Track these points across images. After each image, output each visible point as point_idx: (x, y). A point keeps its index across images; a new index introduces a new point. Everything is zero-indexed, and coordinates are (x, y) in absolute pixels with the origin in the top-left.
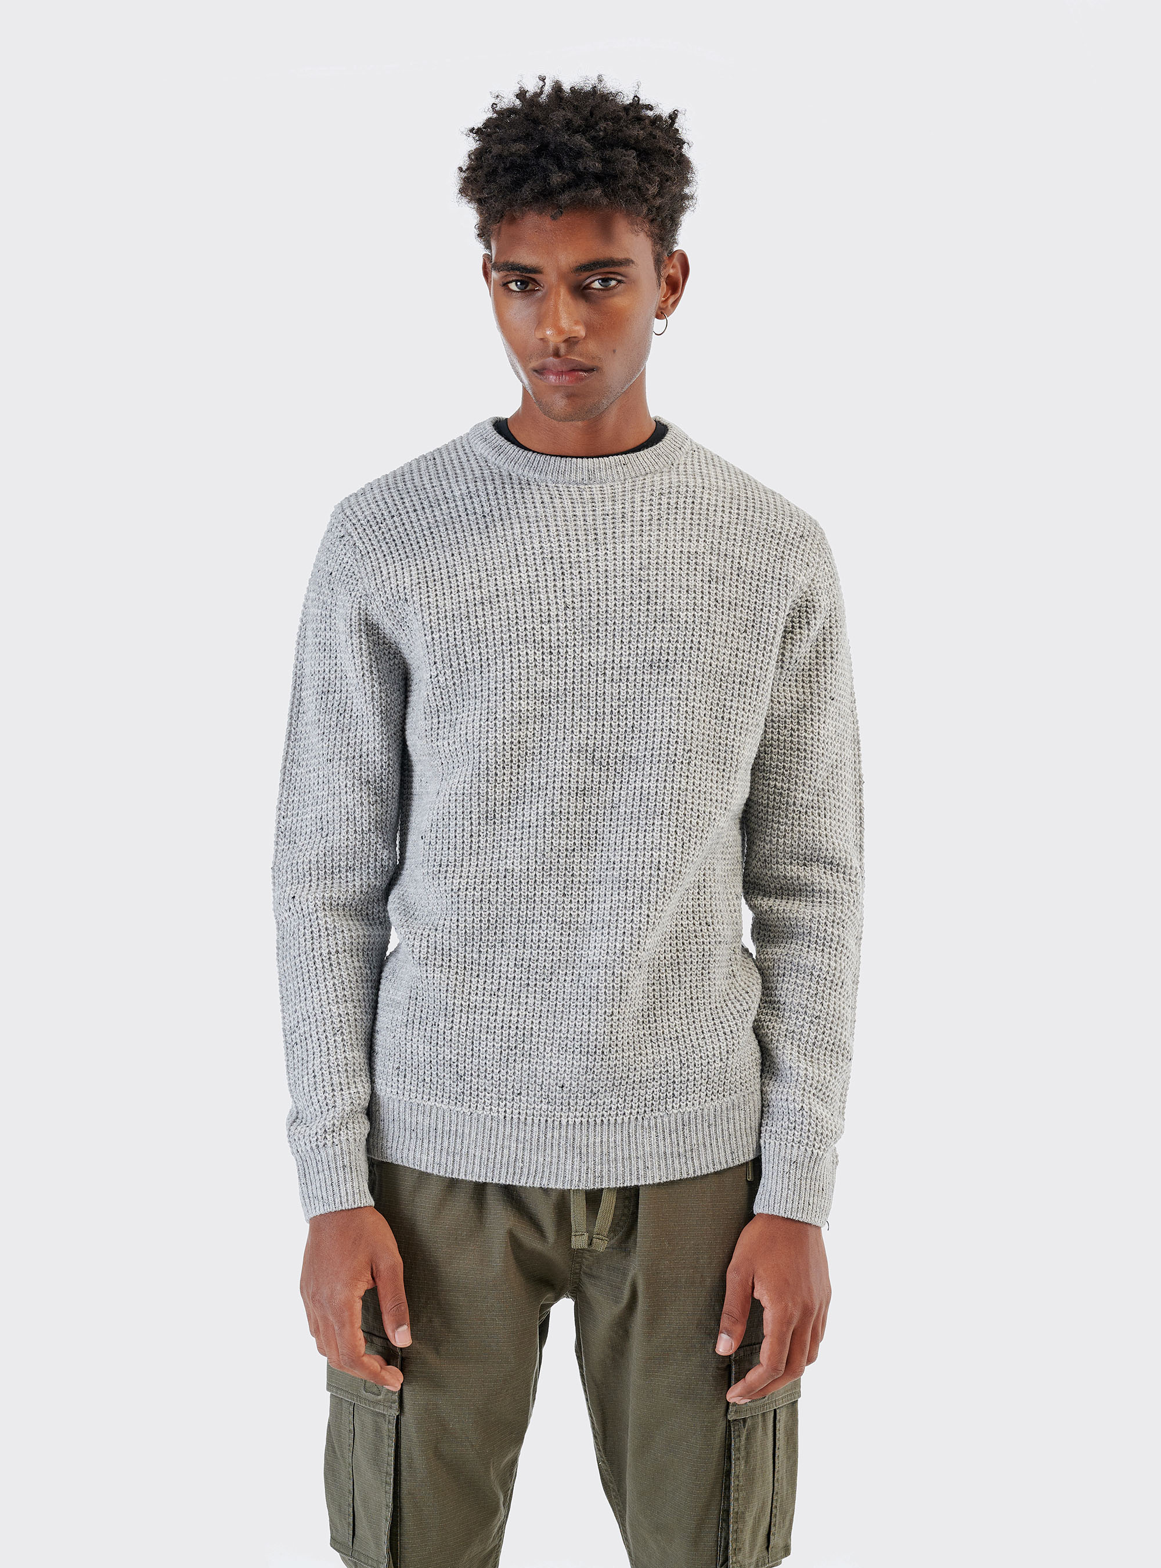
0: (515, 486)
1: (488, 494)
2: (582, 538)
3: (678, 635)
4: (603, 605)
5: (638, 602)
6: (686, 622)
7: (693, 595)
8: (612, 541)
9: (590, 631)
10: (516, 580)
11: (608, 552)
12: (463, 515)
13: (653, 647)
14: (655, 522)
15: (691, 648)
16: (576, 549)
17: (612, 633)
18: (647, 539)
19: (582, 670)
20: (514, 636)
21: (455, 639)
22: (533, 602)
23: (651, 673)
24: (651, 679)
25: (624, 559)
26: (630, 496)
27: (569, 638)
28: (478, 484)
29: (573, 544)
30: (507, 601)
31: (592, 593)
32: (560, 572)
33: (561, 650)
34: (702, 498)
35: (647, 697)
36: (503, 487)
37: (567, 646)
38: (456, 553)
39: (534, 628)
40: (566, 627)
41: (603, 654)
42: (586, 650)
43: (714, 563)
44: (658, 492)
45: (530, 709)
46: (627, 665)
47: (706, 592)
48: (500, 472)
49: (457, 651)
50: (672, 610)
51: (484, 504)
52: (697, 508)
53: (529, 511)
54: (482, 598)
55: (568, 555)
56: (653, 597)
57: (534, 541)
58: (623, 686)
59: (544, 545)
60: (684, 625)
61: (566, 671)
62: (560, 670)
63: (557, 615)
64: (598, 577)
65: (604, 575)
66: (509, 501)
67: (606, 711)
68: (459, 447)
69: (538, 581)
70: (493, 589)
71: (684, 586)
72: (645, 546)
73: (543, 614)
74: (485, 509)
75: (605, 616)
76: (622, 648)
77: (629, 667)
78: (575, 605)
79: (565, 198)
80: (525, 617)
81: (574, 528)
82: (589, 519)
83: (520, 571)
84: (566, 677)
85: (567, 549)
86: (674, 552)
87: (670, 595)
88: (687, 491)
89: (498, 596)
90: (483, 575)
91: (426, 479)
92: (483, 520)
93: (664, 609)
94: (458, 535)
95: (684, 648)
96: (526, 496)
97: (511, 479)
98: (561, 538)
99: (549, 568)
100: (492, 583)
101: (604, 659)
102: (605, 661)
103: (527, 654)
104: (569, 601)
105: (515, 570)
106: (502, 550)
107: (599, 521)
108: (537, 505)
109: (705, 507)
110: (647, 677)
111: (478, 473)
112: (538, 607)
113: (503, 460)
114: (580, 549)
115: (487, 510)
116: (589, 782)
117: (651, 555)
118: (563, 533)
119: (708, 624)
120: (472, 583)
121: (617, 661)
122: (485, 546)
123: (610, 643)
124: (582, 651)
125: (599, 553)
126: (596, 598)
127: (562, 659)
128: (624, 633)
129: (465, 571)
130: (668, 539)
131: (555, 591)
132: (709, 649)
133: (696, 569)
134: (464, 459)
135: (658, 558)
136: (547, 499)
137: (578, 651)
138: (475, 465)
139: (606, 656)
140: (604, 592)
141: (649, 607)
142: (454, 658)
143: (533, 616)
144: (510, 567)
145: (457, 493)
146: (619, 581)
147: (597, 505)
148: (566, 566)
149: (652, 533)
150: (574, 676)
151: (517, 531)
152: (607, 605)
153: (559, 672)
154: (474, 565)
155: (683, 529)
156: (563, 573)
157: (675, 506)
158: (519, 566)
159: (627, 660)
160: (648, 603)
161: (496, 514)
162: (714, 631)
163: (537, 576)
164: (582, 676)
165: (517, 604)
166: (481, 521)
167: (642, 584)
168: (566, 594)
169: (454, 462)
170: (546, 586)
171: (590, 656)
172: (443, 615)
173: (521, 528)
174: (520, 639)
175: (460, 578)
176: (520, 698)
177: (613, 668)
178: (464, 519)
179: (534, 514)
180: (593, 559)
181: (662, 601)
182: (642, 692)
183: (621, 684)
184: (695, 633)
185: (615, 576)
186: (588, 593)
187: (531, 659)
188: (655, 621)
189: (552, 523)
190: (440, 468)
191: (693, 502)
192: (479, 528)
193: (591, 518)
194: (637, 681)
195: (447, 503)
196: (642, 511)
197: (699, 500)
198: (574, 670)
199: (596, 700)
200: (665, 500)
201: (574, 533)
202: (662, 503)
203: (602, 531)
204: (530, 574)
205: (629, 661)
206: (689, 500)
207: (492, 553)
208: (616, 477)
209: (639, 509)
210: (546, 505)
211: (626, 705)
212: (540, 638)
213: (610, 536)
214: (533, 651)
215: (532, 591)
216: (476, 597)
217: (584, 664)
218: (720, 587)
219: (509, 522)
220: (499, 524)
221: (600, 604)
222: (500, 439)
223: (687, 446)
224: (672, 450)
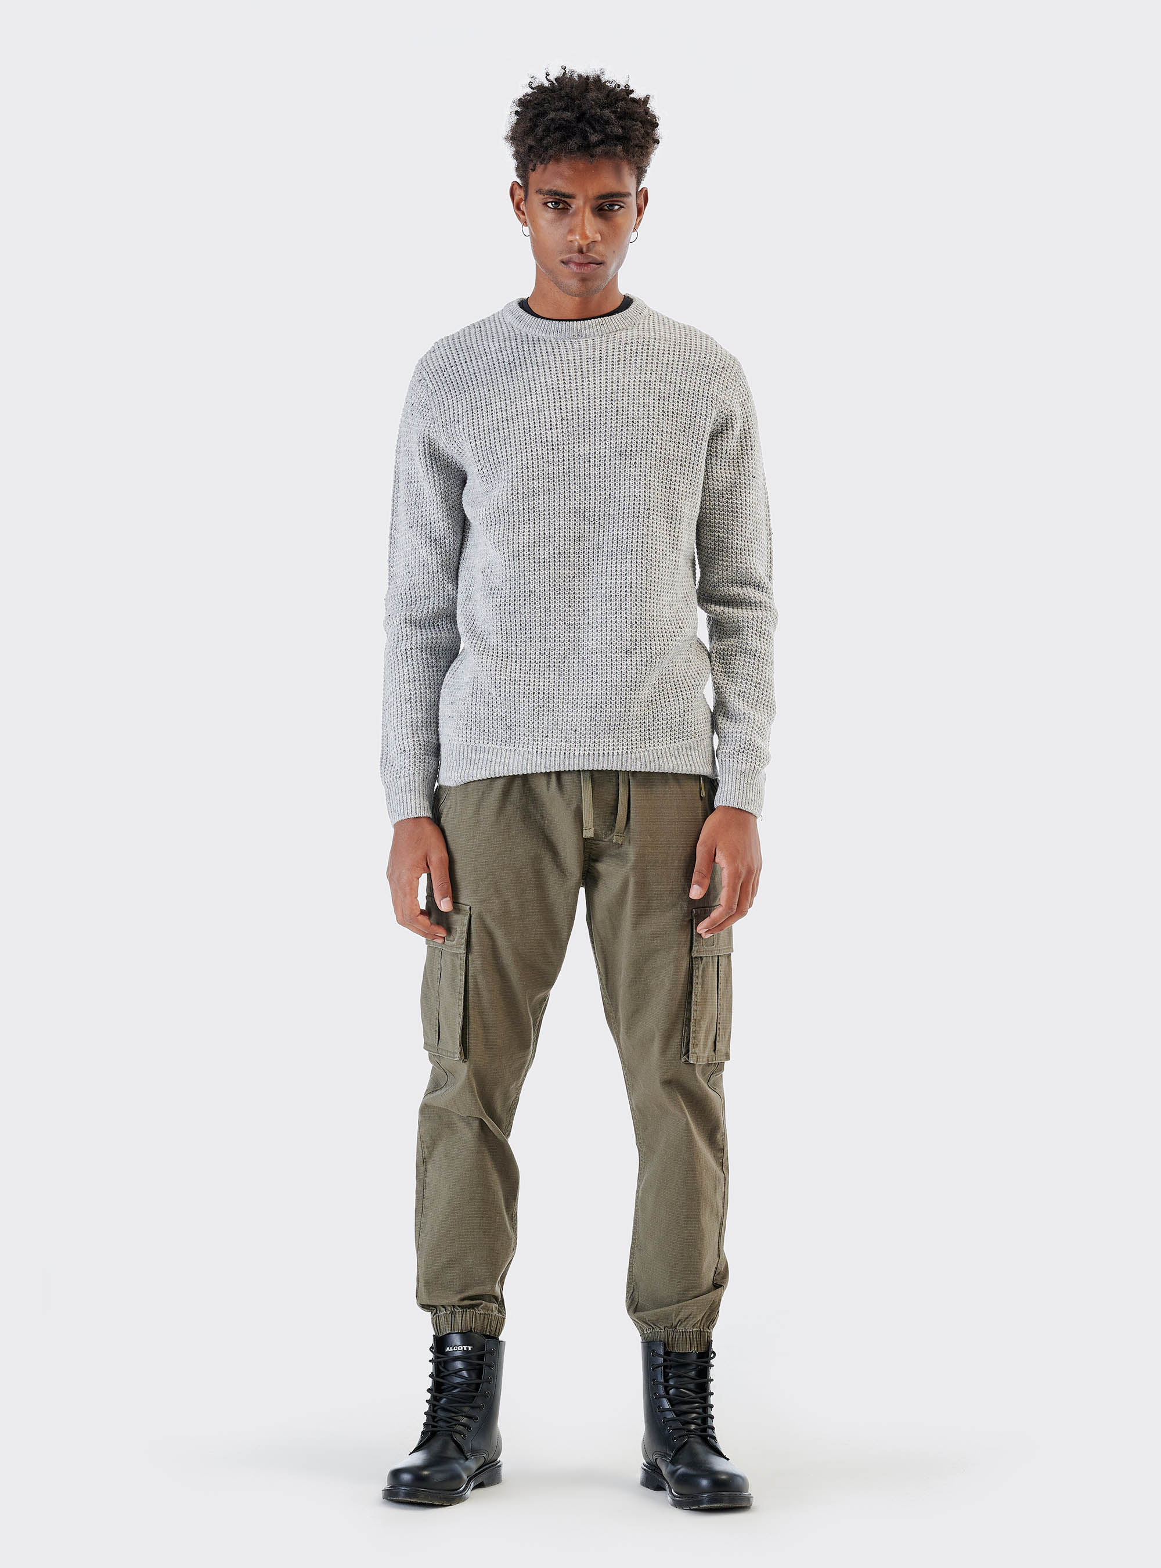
0: (530, 342)
1: (512, 348)
2: (573, 374)
3: (638, 434)
4: (587, 417)
5: (610, 414)
6: (643, 426)
7: (648, 408)
8: (593, 376)
9: (579, 434)
10: (530, 404)
11: (590, 383)
12: (496, 363)
13: (621, 442)
14: (622, 362)
15: (647, 442)
16: (569, 382)
17: (593, 435)
18: (617, 373)
19: (574, 459)
20: (528, 439)
21: (490, 444)
22: (540, 417)
23: (620, 459)
24: (620, 463)
25: (601, 387)
26: (605, 346)
27: (565, 439)
28: (506, 342)
29: (568, 378)
30: (523, 417)
31: (579, 410)
32: (558, 397)
33: (559, 447)
34: (654, 346)
35: (619, 475)
36: (522, 344)
37: (564, 444)
38: (491, 389)
39: (541, 434)
40: (563, 432)
41: (588, 449)
42: (576, 446)
43: (662, 388)
44: (624, 343)
45: (540, 486)
46: (604, 455)
47: (656, 406)
48: (521, 333)
49: (492, 451)
50: (633, 418)
51: (509, 355)
52: (650, 352)
53: (538, 359)
54: (507, 417)
55: (563, 386)
56: (620, 410)
57: (541, 378)
58: (602, 469)
59: (547, 380)
60: (642, 428)
61: (564, 460)
62: (560, 459)
63: (556, 425)
64: (583, 399)
65: (588, 398)
66: (525, 353)
67: (591, 485)
68: (496, 319)
69: (543, 403)
70: (514, 410)
71: (641, 403)
72: (615, 378)
73: (547, 424)
74: (510, 359)
75: (588, 424)
76: (600, 444)
77: (605, 456)
78: (568, 418)
79: (599, 150)
80: (535, 427)
81: (568, 368)
82: (578, 362)
83: (532, 398)
84: (564, 464)
85: (563, 382)
86: (634, 381)
87: (632, 409)
88: (644, 342)
89: (517, 415)
90: (508, 402)
91: (474, 340)
92: (509, 366)
93: (628, 418)
94: (492, 377)
95: (642, 442)
96: (536, 349)
97: (527, 338)
98: (559, 375)
99: (551, 394)
100: (514, 407)
101: (589, 452)
102: (590, 453)
103: (537, 450)
104: (564, 415)
105: (529, 398)
106: (520, 386)
107: (584, 363)
108: (544, 354)
109: (656, 351)
110: (618, 462)
111: (506, 335)
112: (544, 420)
113: (523, 325)
114: (571, 381)
115: (511, 359)
116: (582, 532)
117: (619, 384)
118: (560, 372)
119: (658, 426)
120: (501, 408)
121: (597, 452)
122: (509, 384)
123: (592, 441)
124: (574, 447)
125: (584, 383)
126: (582, 413)
127: (561, 453)
128: (601, 434)
129: (496, 401)
130: (631, 373)
131: (555, 409)
132: (659, 443)
133: (649, 392)
135: (623, 385)
136: (550, 350)
137: (571, 447)
138: (505, 330)
139: (590, 449)
140: (588, 408)
141: (618, 417)
142: (490, 456)
143: (540, 426)
144: (526, 396)
145: (493, 349)
146: (598, 401)
147: (583, 352)
148: (562, 393)
149: (620, 370)
150: (569, 464)
151: (530, 372)
152: (590, 417)
153: (559, 461)
154: (503, 396)
155: (641, 366)
156: (560, 398)
157: (635, 351)
158: (531, 395)
159: (604, 451)
160: (617, 415)
161: (517, 362)
162: (662, 431)
163: (543, 400)
164: (574, 463)
165: (530, 419)
166: (507, 367)
167: (613, 402)
168: (562, 411)
170: (549, 406)
171: (579, 450)
172: (482, 429)
173: (533, 370)
174: (532, 441)
175: (494, 405)
176: (533, 479)
177: (595, 457)
178: (497, 365)
179: (541, 361)
180: (580, 388)
181: (627, 413)
182: (615, 472)
183: (601, 467)
184: (649, 433)
185: (595, 398)
186: (577, 409)
187: (540, 454)
188: (622, 426)
189: (553, 366)
191: (648, 349)
192: (506, 372)
193: (579, 361)
194: (612, 464)
195: (487, 356)
196: (613, 355)
197: (652, 347)
198: (569, 460)
199: (585, 478)
200: (628, 348)
201: (568, 371)
202: (627, 349)
203: (586, 370)
204: (538, 399)
205: (605, 452)
206: (645, 347)
207: (514, 387)
208: (596, 334)
209: (611, 354)
210: (549, 354)
211: (605, 481)
212: (545, 439)
213: (591, 372)
214: (541, 448)
215: (540, 410)
216: (503, 416)
217: (576, 456)
218: (666, 403)
219: (525, 366)
220: (519, 368)
221: (585, 416)
222: (521, 312)
223: (645, 313)
224: (635, 314)
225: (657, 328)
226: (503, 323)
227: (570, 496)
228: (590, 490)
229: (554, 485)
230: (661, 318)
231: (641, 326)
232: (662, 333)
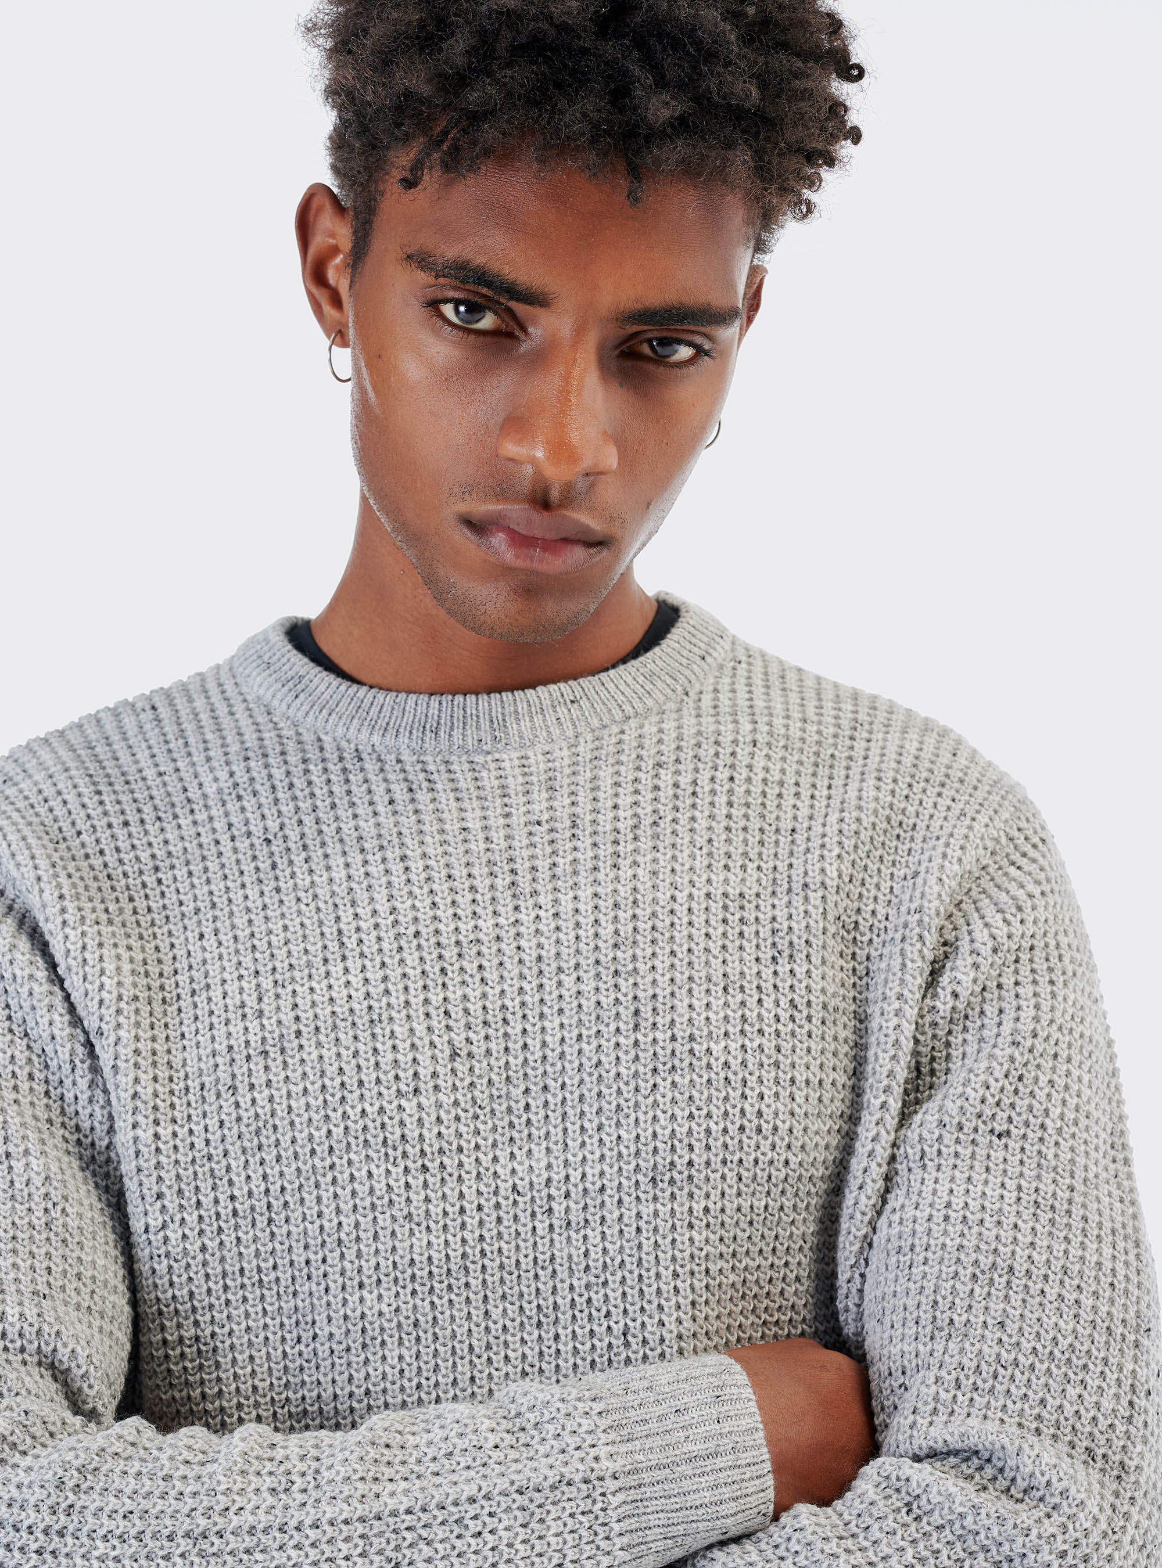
0: (330, 766)
1: (273, 787)
2: (482, 884)
3: (709, 1099)
4: (534, 1044)
5: (612, 1028)
6: (726, 1064)
7: (739, 997)
8: (550, 887)
9: (509, 1110)
10: (340, 993)
11: (542, 913)
12: (225, 839)
13: (655, 1135)
14: (646, 830)
15: (742, 1128)
16: (469, 912)
17: (559, 1111)
18: (630, 873)
19: (498, 1206)
20: (338, 1132)
21: (208, 1142)
22: (379, 1046)
23: (655, 1199)
24: (656, 1213)
25: (578, 925)
26: (588, 775)
27: (463, 1129)
28: (252, 764)
29: (464, 899)
30: (319, 1044)
31: (509, 1017)
32: (437, 969)
33: (446, 1161)
34: (750, 767)
35: (652, 1258)
36: (307, 771)
37: (460, 1150)
38: (208, 931)
39: (382, 1110)
40: (456, 1103)
41: (543, 1164)
42: (503, 1155)
43: (781, 914)
44: (651, 762)
45: (385, 1309)
46: (598, 1185)
47: (767, 987)
48: (299, 734)
49: (212, 1170)
50: (692, 1038)
51: (266, 812)
52: (740, 790)
53: (362, 823)
54: (264, 1040)
55: (452, 927)
56: (646, 1011)
57: (376, 896)
58: (594, 1237)
59: (398, 905)
60: (722, 1075)
61: (462, 1210)
62: (449, 1209)
63: (435, 1075)
64: (522, 977)
65: (535, 970)
66: (319, 803)
67: (560, 1301)
68: (211, 686)
69: (387, 992)
70: (287, 1017)
71: (717, 977)
72: (624, 891)
73: (401, 1074)
74: (269, 823)
75: (540, 1071)
76: (583, 1144)
77: (603, 1189)
78: (474, 1049)
80: (361, 1083)
81: (464, 860)
82: (498, 837)
83: (346, 970)
84: (463, 1225)
85: (451, 911)
86: (691, 896)
87: (686, 1002)
88: (717, 754)
89: (298, 1034)
90: (267, 983)
91: (143, 755)
92: (266, 850)
93: (673, 1038)
94: (213, 887)
95: (725, 1131)
96: (354, 788)
97: (322, 749)
98: (435, 887)
99: (411, 958)
100: (286, 1003)
101: (545, 1175)
102: (549, 1180)
103: (370, 1174)
104: (459, 1040)
105: (336, 970)
106: (307, 922)
107: (521, 839)
108: (380, 809)
109: (757, 789)
110: (647, 1210)
111: (251, 738)
112: (390, 1056)
114: (479, 910)
115: (273, 825)
117: (638, 911)
118: (439, 874)
119: (777, 1065)
120: (243, 1005)
121: (575, 1176)
122: (270, 913)
123: (557, 1134)
124: (495, 1159)
125: (522, 917)
126: (519, 1028)
127: (452, 1182)
128: (586, 1108)
129: (226, 976)
130: (677, 867)
131: (427, 1015)
132: (783, 1128)
133: (741, 934)
134: (222, 710)
135: (654, 914)
136: (400, 792)
137: (486, 1161)
138: (244, 721)
139: (549, 1166)
140: (537, 1012)
141: (640, 1037)
142: (205, 1187)
143: (378, 1081)
144: (326, 961)
145: (211, 789)
146: (568, 981)
147: (513, 801)
148: (450, 953)
149: (639, 859)
150: (481, 1223)
151: (339, 874)
152: (544, 1044)
153: (445, 1213)
154: (247, 961)
155: (710, 841)
156: (443, 970)
157: (690, 790)
158: (344, 958)
159: (597, 1171)
160: (636, 1027)
161: (293, 835)
162: (793, 1081)
163: (385, 979)
164: (499, 1220)
165: (343, 1052)
166: (262, 852)
167: (621, 981)
168: (451, 1023)
169: (202, 716)
170: (407, 1003)
171: (513, 1171)
172: (182, 1085)
173: (347, 865)
174: (352, 1140)
175: (216, 993)
176: (361, 1286)
177: (567, 1195)
179: (374, 832)
180: (508, 935)
181: (668, 1018)
182: (640, 1247)
183: (589, 1232)
184: (748, 1092)
185: (560, 970)
186: (500, 1016)
187: (380, 1187)
188: (655, 1070)
189: (413, 851)
190: (170, 729)
191: (732, 779)
192: (257, 869)
193: (502, 833)
194: (625, 1220)
196: (615, 807)
197: (745, 773)
198: (480, 1208)
199: (536, 1276)
200: (666, 778)
201: (465, 872)
202: (662, 785)
203: (527, 865)
204: (369, 975)
205: (602, 1174)
206: (723, 775)
207: (285, 928)
208: (556, 732)
209: (610, 804)
210: (400, 808)
211: (605, 1283)
212: (398, 1132)
213: (543, 874)
214: (383, 1167)
215: (375, 1017)
216: (251, 1037)
217: (502, 1192)
218: (800, 971)
219: (320, 852)
220: (299, 859)
221: (529, 1041)
222: (300, 663)
223: (720, 653)
224: (685, 661)
225: (760, 704)
226: (237, 701)
227: (489, 1347)
228: (556, 1321)
229: (432, 1303)
230: (774, 670)
231: (707, 700)
232: (778, 722)
